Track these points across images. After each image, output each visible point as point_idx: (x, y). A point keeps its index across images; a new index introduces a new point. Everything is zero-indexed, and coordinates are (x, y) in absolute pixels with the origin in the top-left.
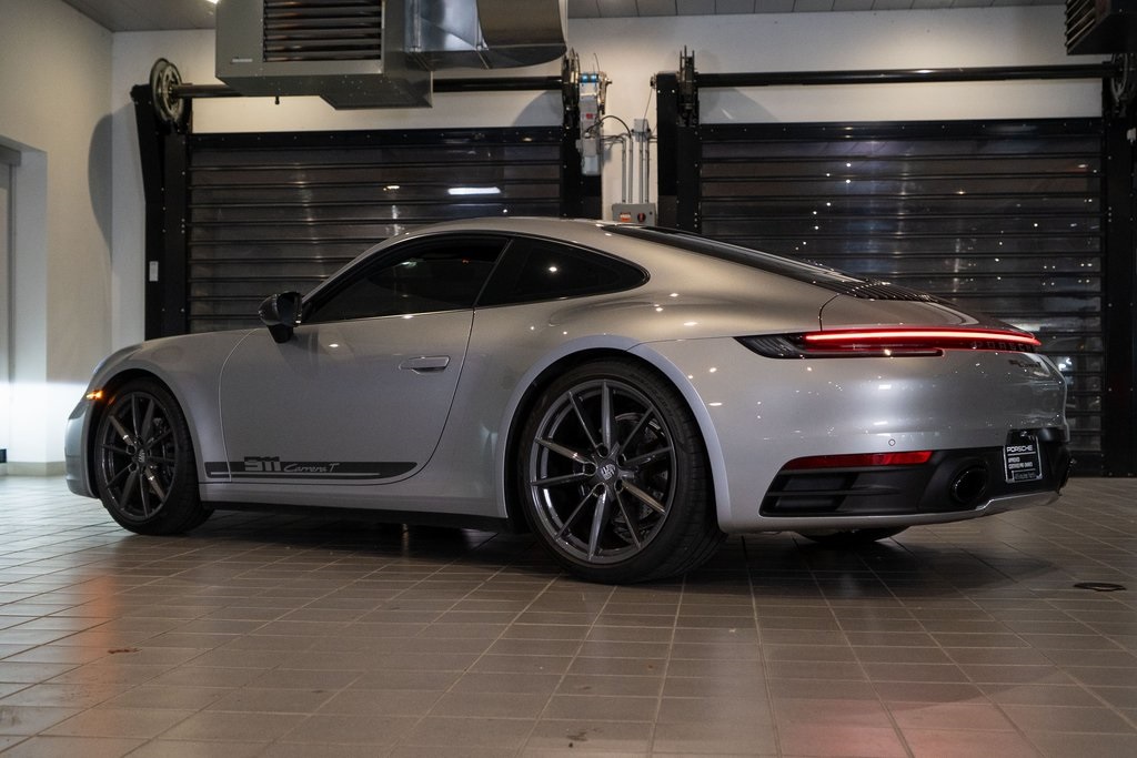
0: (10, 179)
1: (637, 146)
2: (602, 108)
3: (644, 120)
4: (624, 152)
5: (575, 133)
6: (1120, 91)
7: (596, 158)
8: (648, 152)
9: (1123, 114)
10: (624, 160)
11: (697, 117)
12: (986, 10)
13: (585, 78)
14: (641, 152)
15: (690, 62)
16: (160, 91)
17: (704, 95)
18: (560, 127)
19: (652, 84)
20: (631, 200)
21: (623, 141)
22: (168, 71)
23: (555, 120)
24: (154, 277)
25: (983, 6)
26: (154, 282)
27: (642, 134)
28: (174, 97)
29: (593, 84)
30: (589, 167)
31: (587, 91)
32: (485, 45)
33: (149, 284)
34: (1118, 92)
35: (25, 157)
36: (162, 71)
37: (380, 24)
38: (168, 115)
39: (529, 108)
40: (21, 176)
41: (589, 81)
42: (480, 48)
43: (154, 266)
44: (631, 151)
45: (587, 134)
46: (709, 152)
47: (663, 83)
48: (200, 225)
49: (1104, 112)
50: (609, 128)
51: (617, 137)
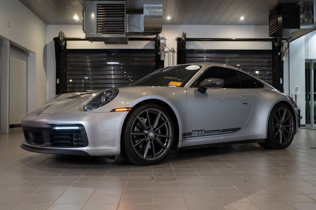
0: (27, 59)
1: (171, 54)
2: (165, 45)
3: (173, 48)
4: (168, 55)
5: (159, 51)
6: (277, 44)
7: (164, 57)
8: (174, 55)
9: (277, 49)
10: (168, 57)
11: (185, 47)
12: (248, 26)
13: (161, 38)
14: (172, 55)
15: (184, 35)
16: (61, 39)
17: (187, 43)
18: (154, 49)
19: (176, 40)
20: (170, 65)
21: (168, 53)
22: (62, 35)
23: (153, 47)
24: (58, 82)
25: (247, 25)
26: (58, 84)
27: (173, 51)
28: (64, 40)
29: (163, 40)
30: (162, 59)
31: (162, 41)
32: (143, 31)
33: (57, 84)
34: (276, 45)
35: (30, 54)
36: (61, 35)
37: (124, 26)
38: (62, 44)
39: (147, 45)
40: (29, 58)
41: (162, 39)
42: (142, 31)
43: (58, 80)
44: (170, 55)
45: (162, 51)
46: (188, 55)
47: (179, 40)
48: (69, 70)
49: (272, 49)
50: (166, 50)
51: (167, 52)
